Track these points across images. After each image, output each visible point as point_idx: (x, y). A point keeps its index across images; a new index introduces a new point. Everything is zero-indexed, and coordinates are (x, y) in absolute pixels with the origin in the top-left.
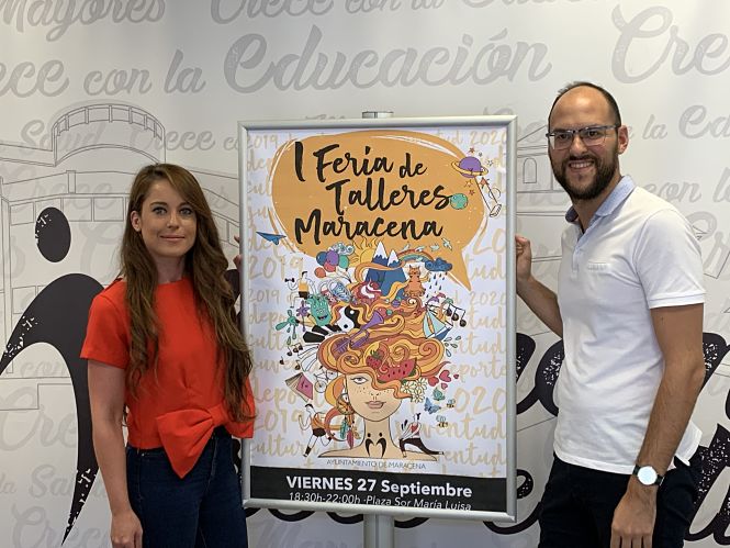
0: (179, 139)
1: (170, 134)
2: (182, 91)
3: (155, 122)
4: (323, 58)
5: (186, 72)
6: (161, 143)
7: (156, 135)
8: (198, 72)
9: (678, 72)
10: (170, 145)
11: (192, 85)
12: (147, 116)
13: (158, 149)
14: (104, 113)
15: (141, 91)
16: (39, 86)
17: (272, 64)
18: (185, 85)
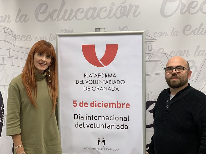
0: (20, 37)
1: (17, 36)
2: (21, 22)
3: (13, 32)
4: (66, 11)
5: (23, 16)
6: (15, 39)
7: (13, 36)
8: (26, 16)
9: (182, 13)
10: (17, 40)
11: (24, 20)
12: (10, 30)
13: (14, 41)
15: (8, 22)
17: (50, 12)
18: (22, 20)
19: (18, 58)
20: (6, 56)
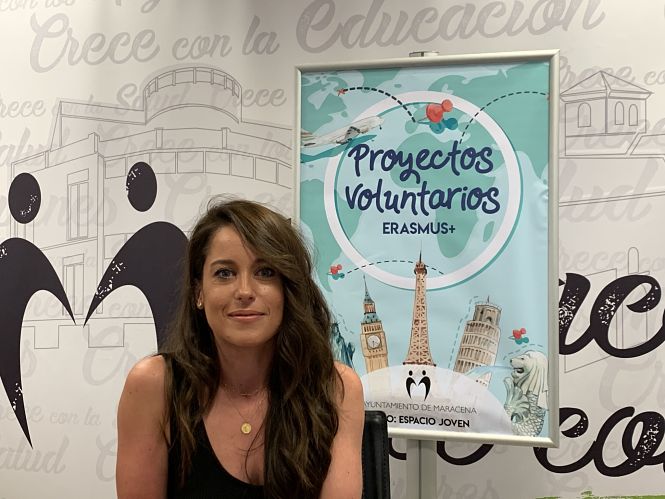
0: (254, 96)
1: (247, 92)
2: (258, 52)
3: (234, 82)
4: (387, 17)
5: (263, 35)
6: (239, 101)
7: (234, 93)
8: (273, 36)
10: (246, 102)
11: (268, 47)
12: (226, 77)
13: (235, 106)
14: (189, 76)
15: (222, 55)
16: (134, 53)
17: (340, 25)
18: (261, 47)
19: (245, 154)
20: (212, 150)
